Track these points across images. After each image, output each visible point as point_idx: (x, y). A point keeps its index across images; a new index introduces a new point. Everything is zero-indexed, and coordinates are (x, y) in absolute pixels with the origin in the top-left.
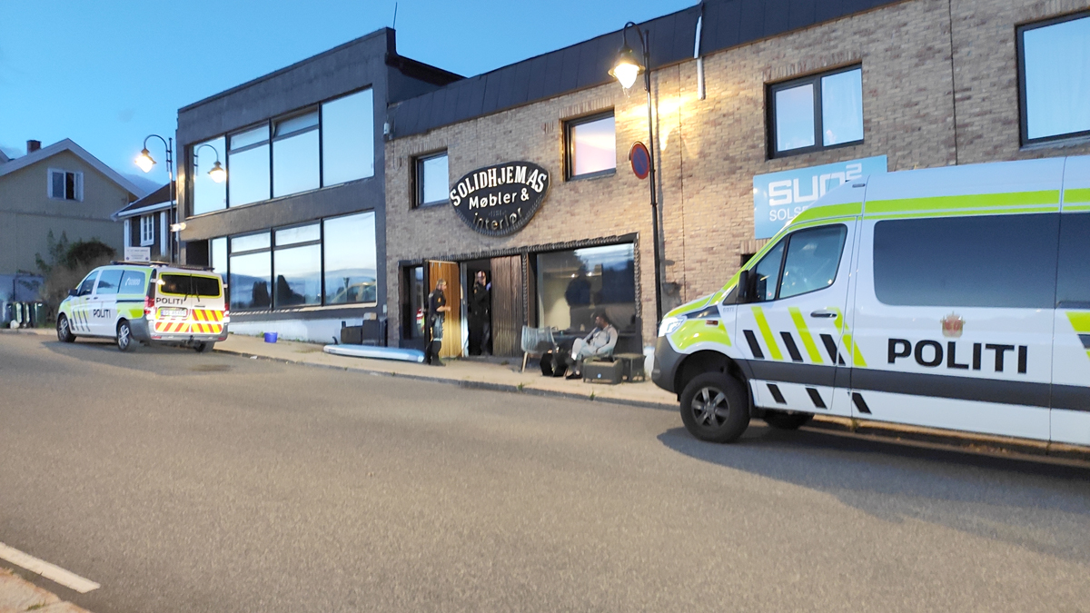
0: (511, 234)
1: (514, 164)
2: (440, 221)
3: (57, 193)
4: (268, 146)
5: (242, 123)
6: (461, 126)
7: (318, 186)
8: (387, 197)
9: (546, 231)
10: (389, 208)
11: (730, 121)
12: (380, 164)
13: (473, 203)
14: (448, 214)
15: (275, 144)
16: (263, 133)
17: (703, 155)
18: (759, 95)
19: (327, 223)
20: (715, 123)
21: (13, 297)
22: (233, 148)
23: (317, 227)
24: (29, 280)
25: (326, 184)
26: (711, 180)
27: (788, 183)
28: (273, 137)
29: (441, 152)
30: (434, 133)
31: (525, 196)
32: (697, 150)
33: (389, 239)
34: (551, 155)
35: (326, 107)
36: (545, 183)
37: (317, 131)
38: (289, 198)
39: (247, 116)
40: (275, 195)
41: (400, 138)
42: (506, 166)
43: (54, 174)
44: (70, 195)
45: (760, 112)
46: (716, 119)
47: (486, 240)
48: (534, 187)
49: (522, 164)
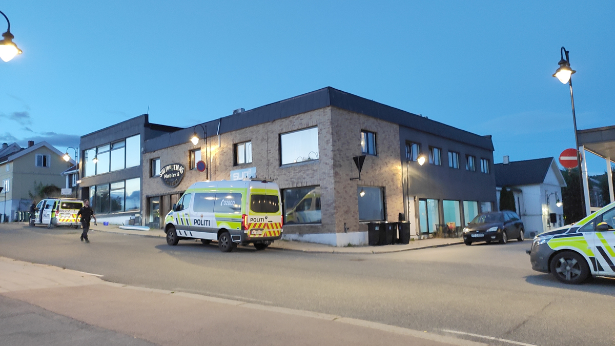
0: (175, 187)
1: (176, 164)
2: (157, 182)
3: (39, 164)
4: (109, 152)
5: (101, 144)
6: (163, 150)
7: (124, 168)
8: (143, 173)
9: (184, 186)
10: (144, 177)
11: (225, 154)
12: (142, 161)
13: (165, 176)
14: (159, 180)
15: (112, 152)
16: (108, 148)
17: (220, 164)
18: (231, 147)
19: (127, 181)
20: (223, 155)
21: (19, 209)
22: (98, 152)
23: (123, 183)
24: (25, 202)
25: (127, 167)
26: (222, 172)
27: (237, 174)
28: (111, 149)
29: (158, 158)
30: (156, 152)
31: (178, 175)
32: (219, 162)
33: (143, 188)
34: (186, 161)
35: (127, 140)
36: (184, 170)
37: (124, 148)
38: (115, 172)
39: (103, 141)
40: (111, 170)
41: (147, 153)
42: (174, 164)
43: (38, 156)
44: (45, 165)
45: (232, 152)
46: (223, 153)
47: (169, 189)
48: (181, 172)
49: (178, 164)
